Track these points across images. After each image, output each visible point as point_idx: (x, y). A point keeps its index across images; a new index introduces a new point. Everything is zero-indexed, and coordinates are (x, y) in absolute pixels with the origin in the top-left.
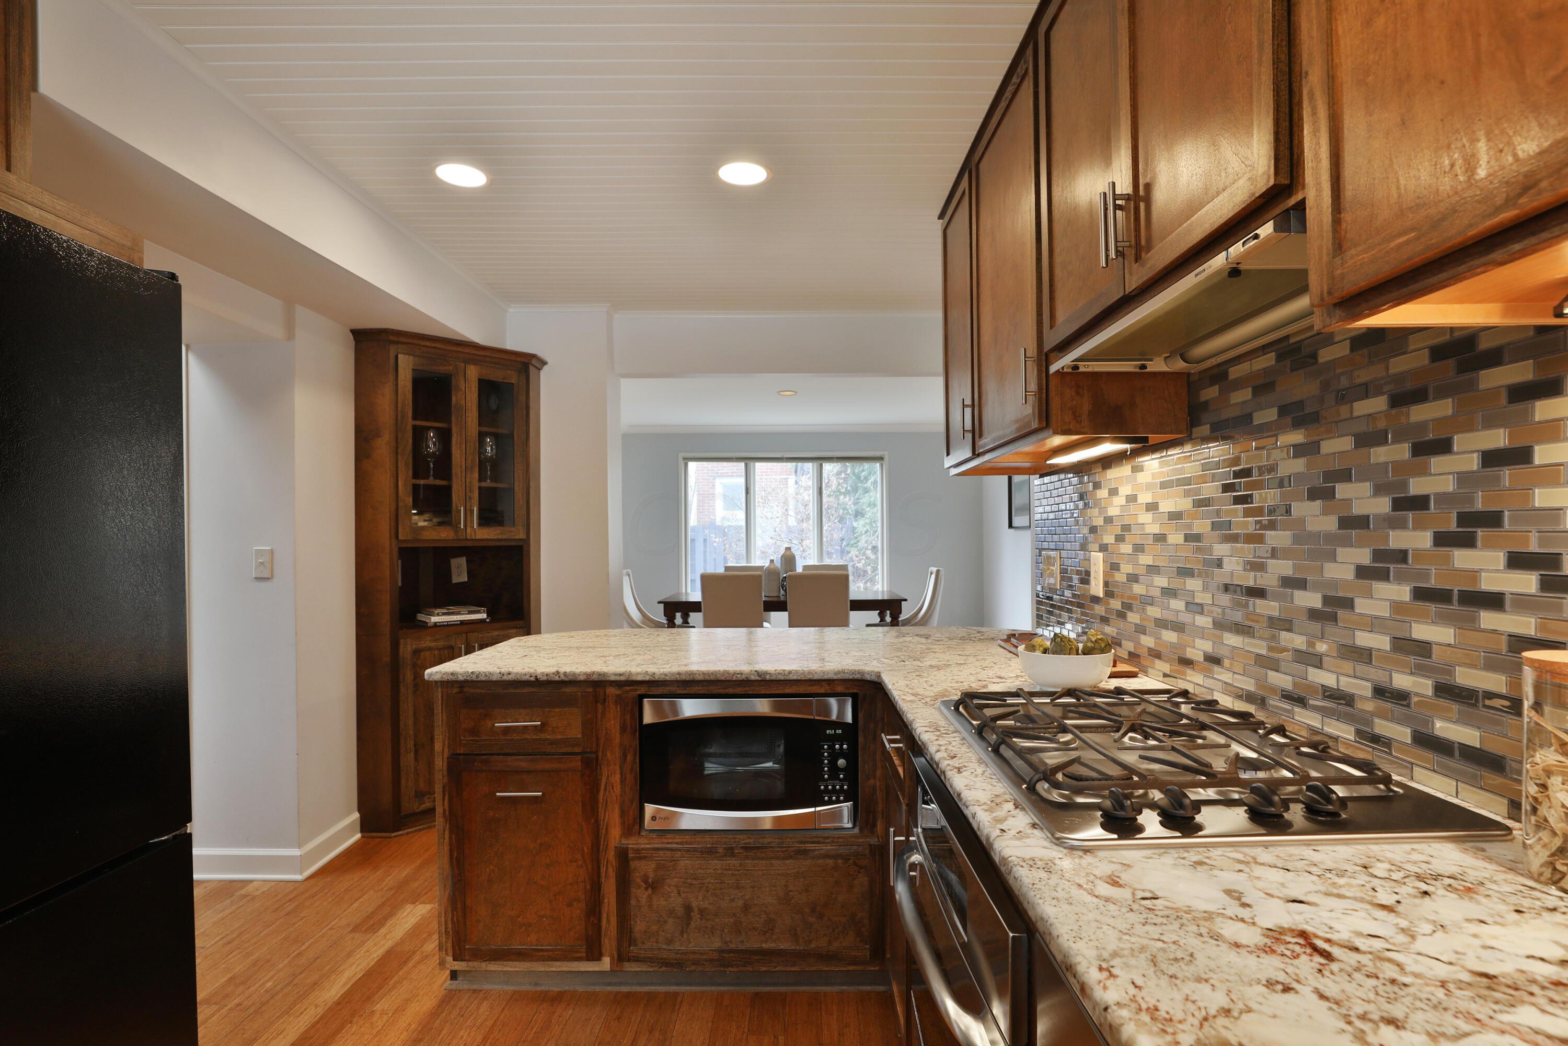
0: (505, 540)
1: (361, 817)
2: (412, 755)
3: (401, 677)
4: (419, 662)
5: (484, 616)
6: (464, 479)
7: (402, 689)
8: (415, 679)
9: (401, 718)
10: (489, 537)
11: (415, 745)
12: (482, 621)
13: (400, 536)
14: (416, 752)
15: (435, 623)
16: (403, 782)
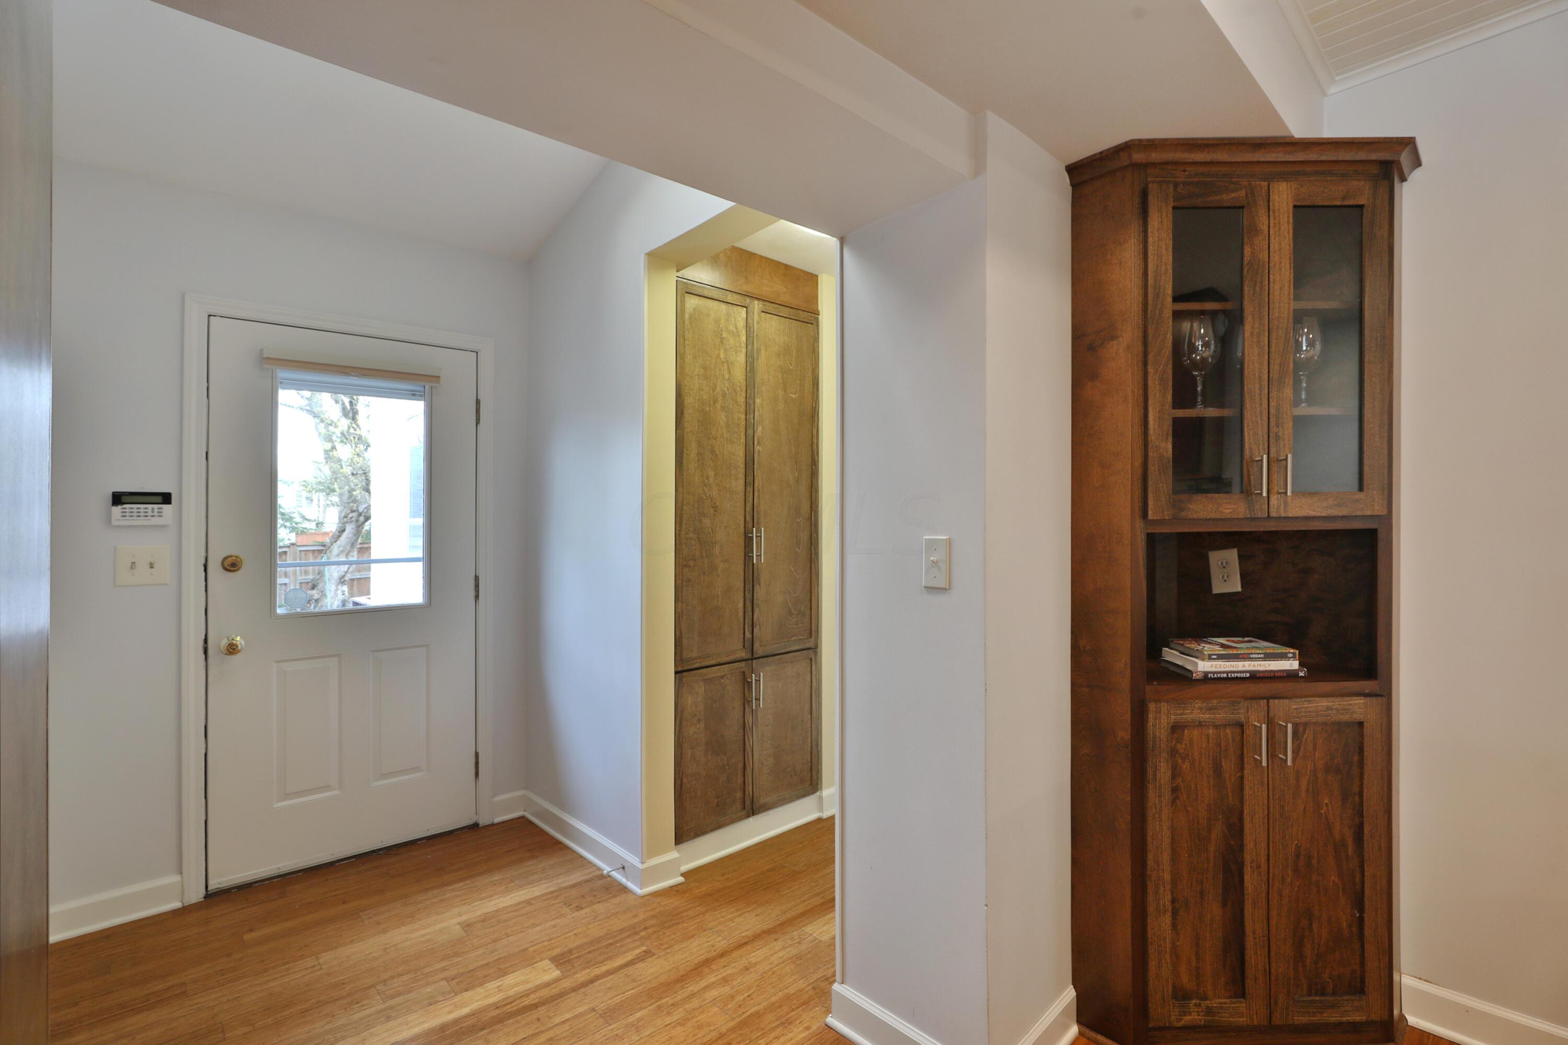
0: (1343, 517)
1: (1077, 996)
2: (1168, 919)
3: (1150, 772)
4: (1181, 747)
5: (1294, 665)
6: (1265, 402)
7: (1151, 794)
8: (1174, 777)
9: (1150, 847)
10: (1312, 513)
11: (1173, 901)
12: (1290, 676)
13: (1150, 513)
14: (1175, 914)
15: (1206, 674)
16: (1153, 965)
